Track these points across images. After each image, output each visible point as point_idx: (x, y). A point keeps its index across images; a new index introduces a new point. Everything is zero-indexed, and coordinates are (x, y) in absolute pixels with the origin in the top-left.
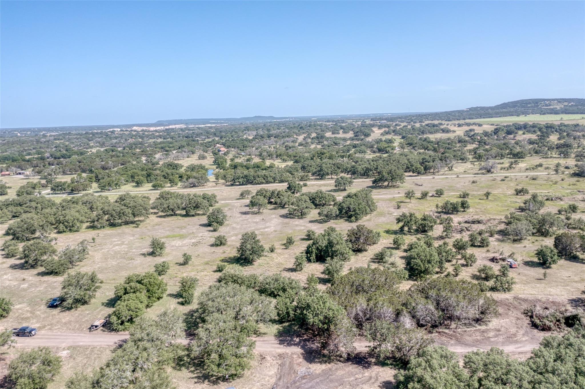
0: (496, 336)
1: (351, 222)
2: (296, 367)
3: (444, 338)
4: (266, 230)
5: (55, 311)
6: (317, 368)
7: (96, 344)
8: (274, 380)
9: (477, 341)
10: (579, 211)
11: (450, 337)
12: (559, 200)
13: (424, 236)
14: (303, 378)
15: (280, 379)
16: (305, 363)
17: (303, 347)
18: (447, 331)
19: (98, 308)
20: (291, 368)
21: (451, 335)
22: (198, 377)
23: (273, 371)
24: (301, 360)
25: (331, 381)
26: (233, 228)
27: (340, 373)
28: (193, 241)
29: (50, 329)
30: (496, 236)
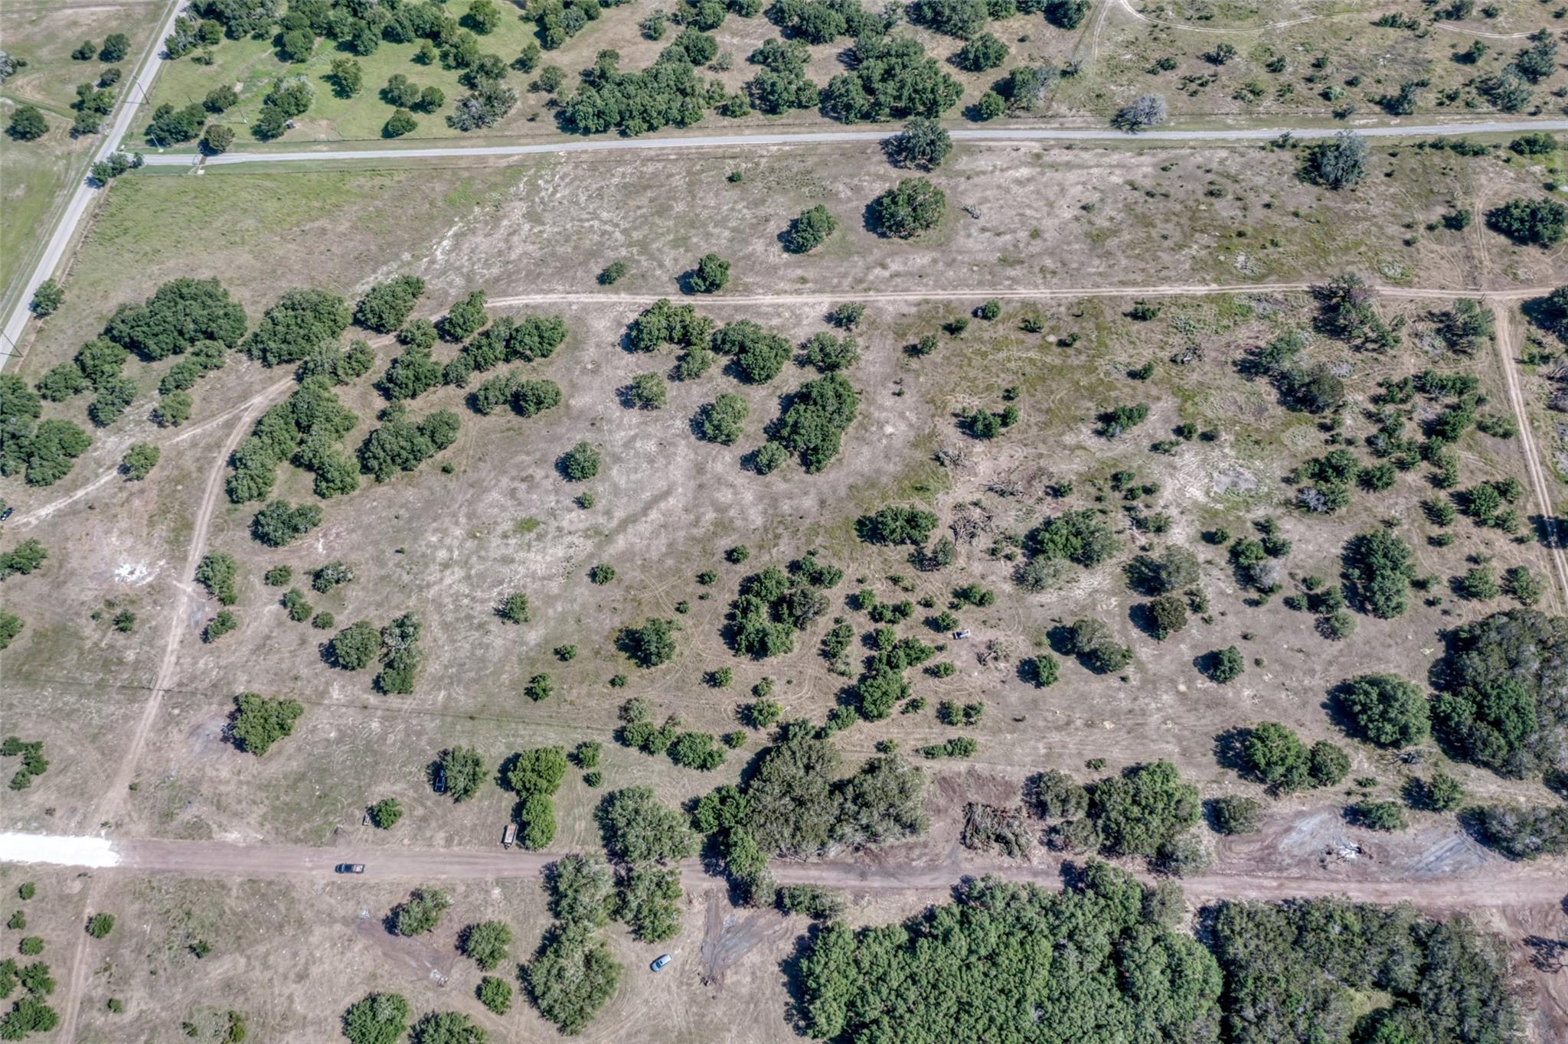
0: (919, 858)
1: (808, 472)
2: (721, 913)
3: (867, 860)
4: (672, 501)
5: (447, 799)
6: (742, 914)
7: (522, 874)
8: (702, 935)
9: (900, 866)
10: (1195, 436)
11: (876, 857)
12: (1195, 363)
13: (912, 548)
14: (728, 931)
15: (707, 933)
16: (730, 905)
17: (728, 880)
18: (872, 846)
19: (493, 793)
20: (717, 915)
21: (876, 856)
22: (634, 932)
23: (700, 921)
24: (726, 901)
25: (753, 936)
26: (616, 491)
27: (762, 921)
28: (560, 552)
29: (460, 844)
30: (1020, 559)
